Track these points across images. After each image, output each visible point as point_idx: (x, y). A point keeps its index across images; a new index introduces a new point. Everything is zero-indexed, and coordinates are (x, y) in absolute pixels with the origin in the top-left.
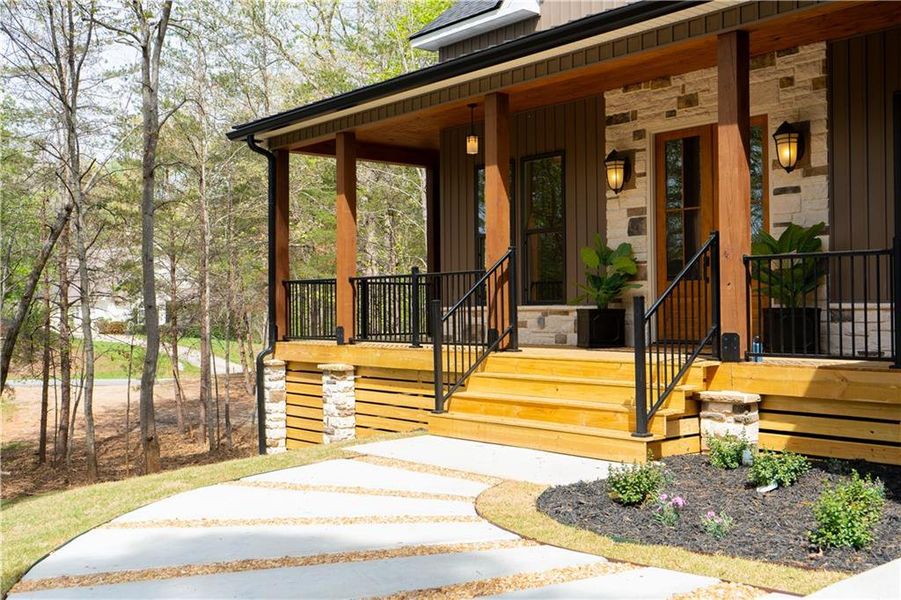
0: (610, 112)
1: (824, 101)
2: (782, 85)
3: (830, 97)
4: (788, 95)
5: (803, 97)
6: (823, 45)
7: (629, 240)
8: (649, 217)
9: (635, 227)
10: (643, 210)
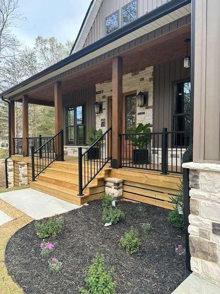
0: (97, 90)
1: (152, 85)
2: (141, 81)
3: (154, 84)
4: (142, 83)
5: (147, 84)
6: (152, 67)
7: (101, 128)
8: (106, 121)
9: (103, 125)
10: (104, 120)
